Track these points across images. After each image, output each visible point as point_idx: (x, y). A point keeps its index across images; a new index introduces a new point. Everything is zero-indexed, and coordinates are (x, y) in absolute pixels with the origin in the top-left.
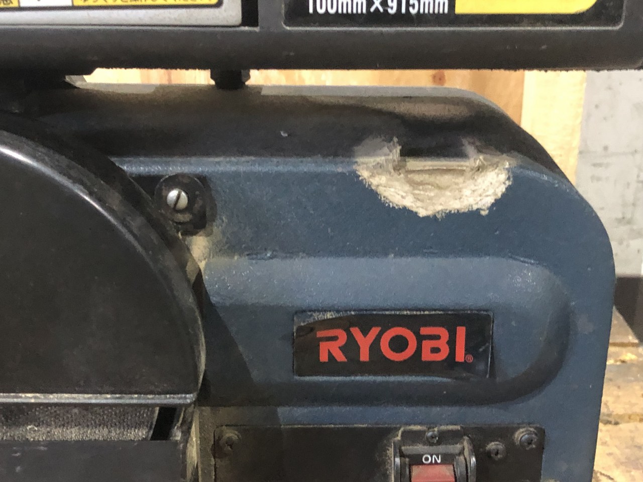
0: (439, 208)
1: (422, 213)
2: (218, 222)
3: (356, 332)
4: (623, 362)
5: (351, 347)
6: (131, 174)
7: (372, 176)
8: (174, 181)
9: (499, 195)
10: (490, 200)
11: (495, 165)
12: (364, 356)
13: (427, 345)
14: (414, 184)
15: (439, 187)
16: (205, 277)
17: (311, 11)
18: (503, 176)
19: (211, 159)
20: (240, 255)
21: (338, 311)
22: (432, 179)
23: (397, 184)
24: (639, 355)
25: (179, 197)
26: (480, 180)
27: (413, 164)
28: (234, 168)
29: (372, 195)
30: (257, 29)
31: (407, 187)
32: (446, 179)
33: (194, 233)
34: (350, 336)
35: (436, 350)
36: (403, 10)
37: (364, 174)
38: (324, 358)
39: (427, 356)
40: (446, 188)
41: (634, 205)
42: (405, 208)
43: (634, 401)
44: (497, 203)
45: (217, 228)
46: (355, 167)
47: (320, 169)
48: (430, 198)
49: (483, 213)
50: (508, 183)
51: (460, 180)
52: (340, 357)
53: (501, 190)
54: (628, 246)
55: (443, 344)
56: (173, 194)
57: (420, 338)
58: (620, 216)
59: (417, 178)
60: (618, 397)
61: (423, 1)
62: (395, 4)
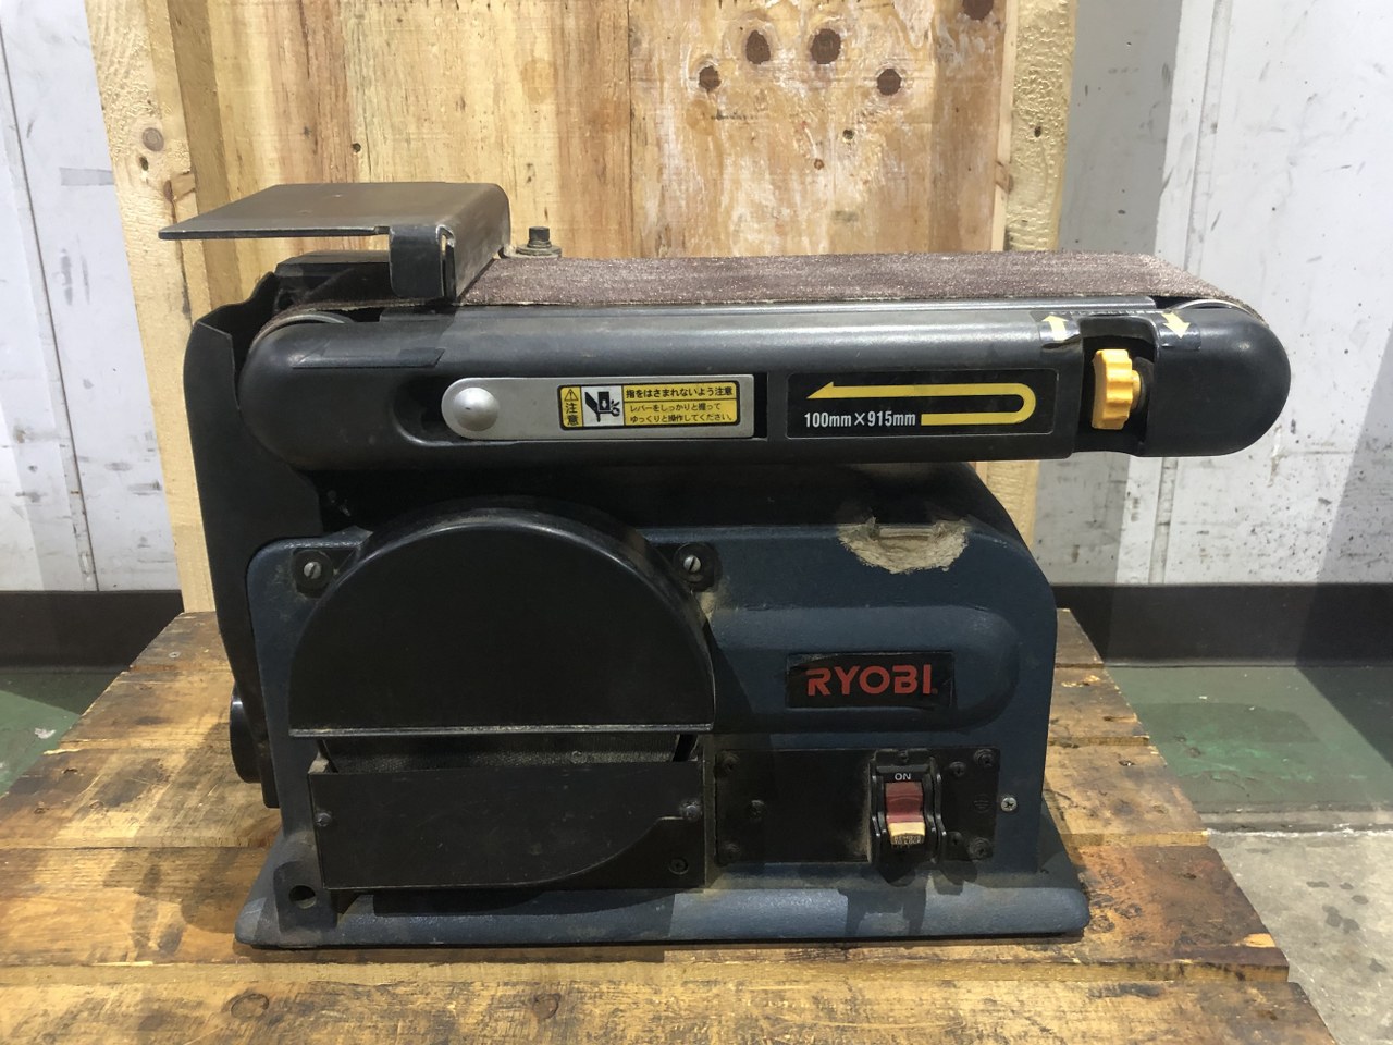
0: (908, 566)
1: (894, 571)
2: (722, 581)
3: (838, 670)
4: (1087, 684)
5: (835, 684)
6: (654, 544)
7: (852, 541)
8: (690, 549)
9: (958, 555)
10: (949, 560)
11: (953, 532)
12: (846, 690)
13: (899, 681)
14: (887, 548)
15: (908, 550)
16: (712, 627)
17: (808, 425)
18: (961, 540)
19: (718, 529)
20: (740, 607)
21: (824, 653)
22: (901, 543)
23: (872, 548)
24: (1102, 677)
25: (693, 562)
26: (941, 543)
27: (885, 531)
28: (738, 537)
29: (852, 556)
30: (765, 439)
31: (881, 551)
32: (913, 544)
33: (703, 590)
34: (834, 674)
35: (906, 685)
36: (880, 424)
37: (846, 540)
38: (811, 692)
39: (898, 690)
40: (914, 550)
41: (1106, 507)
42: (879, 566)
43: (1094, 724)
44: (956, 561)
45: (722, 586)
46: (837, 534)
47: (809, 536)
48: (901, 559)
49: (944, 570)
50: (965, 546)
51: (925, 543)
52: (825, 691)
53: (961, 550)
54: (1100, 552)
55: (912, 680)
56: (689, 560)
57: (893, 676)
58: (1092, 520)
59: (889, 543)
60: (1079, 720)
61: (895, 416)
62: (873, 420)
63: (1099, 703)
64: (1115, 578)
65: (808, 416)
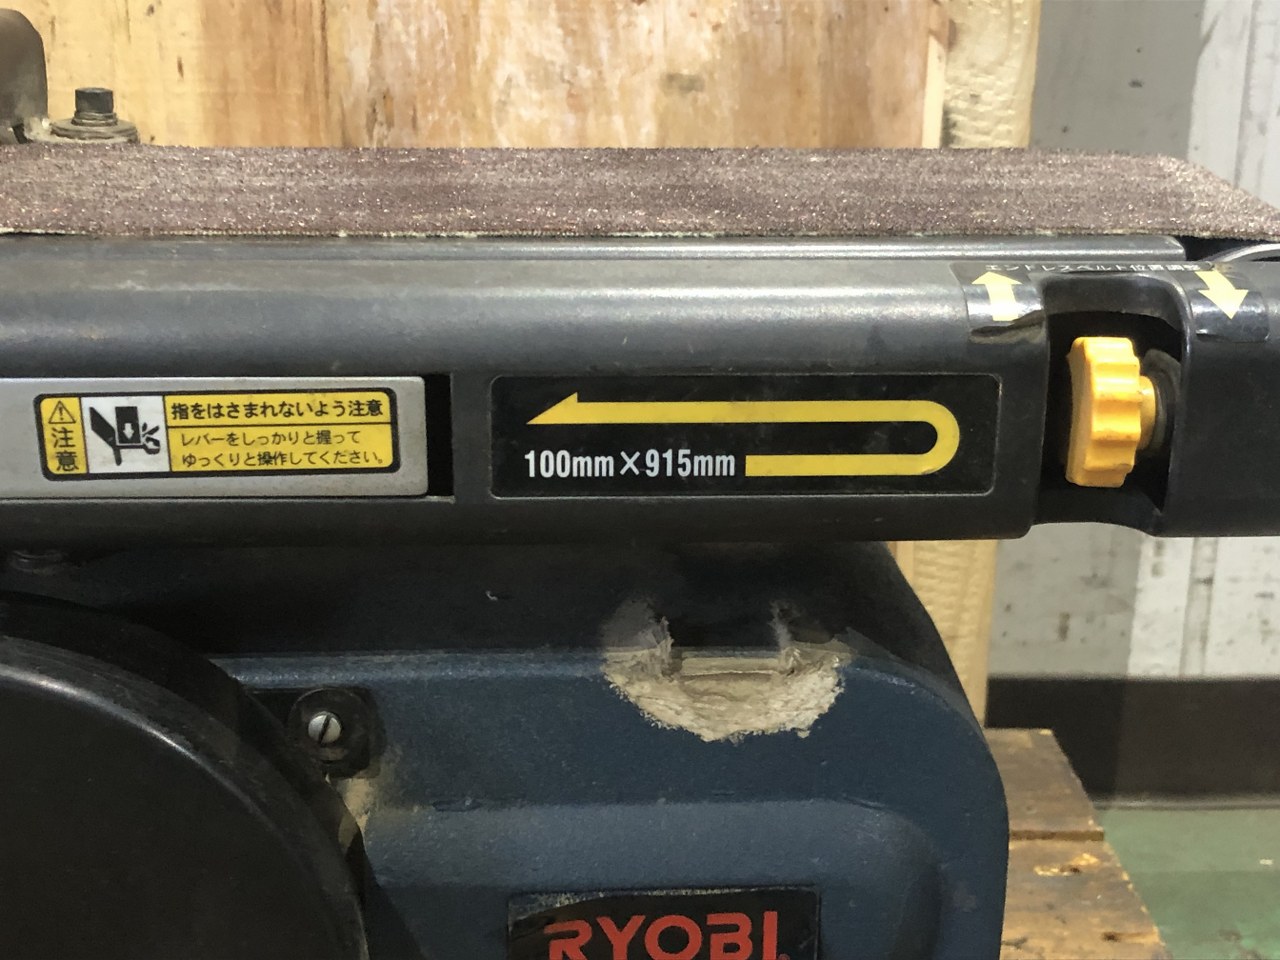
0: (733, 728)
1: (708, 736)
2: (387, 756)
3: (607, 924)
4: (1075, 870)
5: (599, 948)
6: (253, 688)
7: (630, 683)
8: (319, 700)
9: (826, 707)
10: (812, 716)
11: (818, 664)
13: (718, 940)
14: (696, 696)
15: (733, 699)
16: (367, 843)
17: (532, 474)
18: (831, 681)
19: (377, 659)
20: (423, 803)
21: (577, 893)
22: (722, 687)
23: (668, 694)
24: (1103, 857)
25: (326, 724)
26: (795, 686)
27: (693, 663)
28: (413, 674)
29: (631, 712)
30: (451, 500)
31: (683, 699)
32: (742, 687)
33: (350, 775)
34: (597, 930)
35: (732, 948)
36: (669, 472)
37: (618, 680)
39: (719, 957)
40: (743, 699)
41: (1112, 554)
42: (681, 728)
44: (823, 719)
45: (386, 766)
46: (602, 668)
47: (545, 673)
48: (720, 714)
49: (803, 735)
50: (838, 690)
51: (765, 687)
53: (831, 698)
54: (1104, 625)
55: (742, 937)
56: (318, 720)
57: (707, 931)
58: (1088, 573)
59: (699, 686)
61: (697, 459)
62: (656, 465)
63: (1096, 906)
64: (1126, 666)
65: (531, 456)
